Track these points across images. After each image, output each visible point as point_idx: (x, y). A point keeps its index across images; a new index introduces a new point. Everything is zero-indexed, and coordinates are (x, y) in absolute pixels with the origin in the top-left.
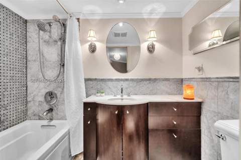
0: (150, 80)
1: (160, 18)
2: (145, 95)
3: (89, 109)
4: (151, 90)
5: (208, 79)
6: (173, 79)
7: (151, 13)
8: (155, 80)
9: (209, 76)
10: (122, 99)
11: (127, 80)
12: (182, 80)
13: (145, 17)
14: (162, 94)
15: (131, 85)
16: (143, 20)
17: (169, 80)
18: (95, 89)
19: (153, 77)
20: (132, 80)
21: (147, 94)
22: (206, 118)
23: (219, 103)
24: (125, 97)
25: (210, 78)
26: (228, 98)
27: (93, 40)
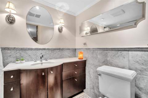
0: (60, 49)
1: (65, 13)
2: (56, 59)
3: (12, 77)
4: (60, 56)
5: (89, 49)
6: (72, 49)
7: (60, 8)
8: (63, 49)
9: (89, 48)
10: (42, 64)
11: (44, 49)
12: (75, 49)
13: (57, 9)
14: (66, 58)
15: (47, 52)
16: (55, 10)
17: (70, 50)
18: (14, 58)
19: (61, 47)
20: (48, 49)
21: (58, 58)
22: (88, 67)
23: (94, 60)
24: (44, 61)
25: (90, 49)
26: (97, 57)
27: (12, 12)
